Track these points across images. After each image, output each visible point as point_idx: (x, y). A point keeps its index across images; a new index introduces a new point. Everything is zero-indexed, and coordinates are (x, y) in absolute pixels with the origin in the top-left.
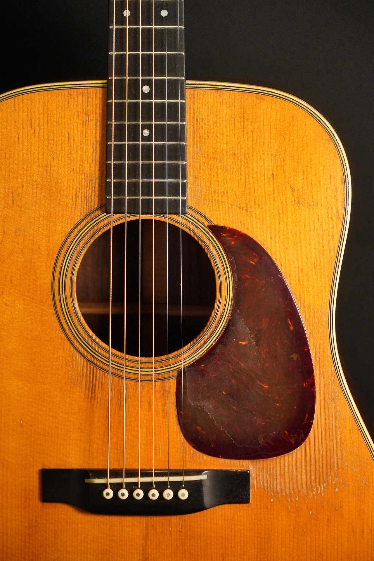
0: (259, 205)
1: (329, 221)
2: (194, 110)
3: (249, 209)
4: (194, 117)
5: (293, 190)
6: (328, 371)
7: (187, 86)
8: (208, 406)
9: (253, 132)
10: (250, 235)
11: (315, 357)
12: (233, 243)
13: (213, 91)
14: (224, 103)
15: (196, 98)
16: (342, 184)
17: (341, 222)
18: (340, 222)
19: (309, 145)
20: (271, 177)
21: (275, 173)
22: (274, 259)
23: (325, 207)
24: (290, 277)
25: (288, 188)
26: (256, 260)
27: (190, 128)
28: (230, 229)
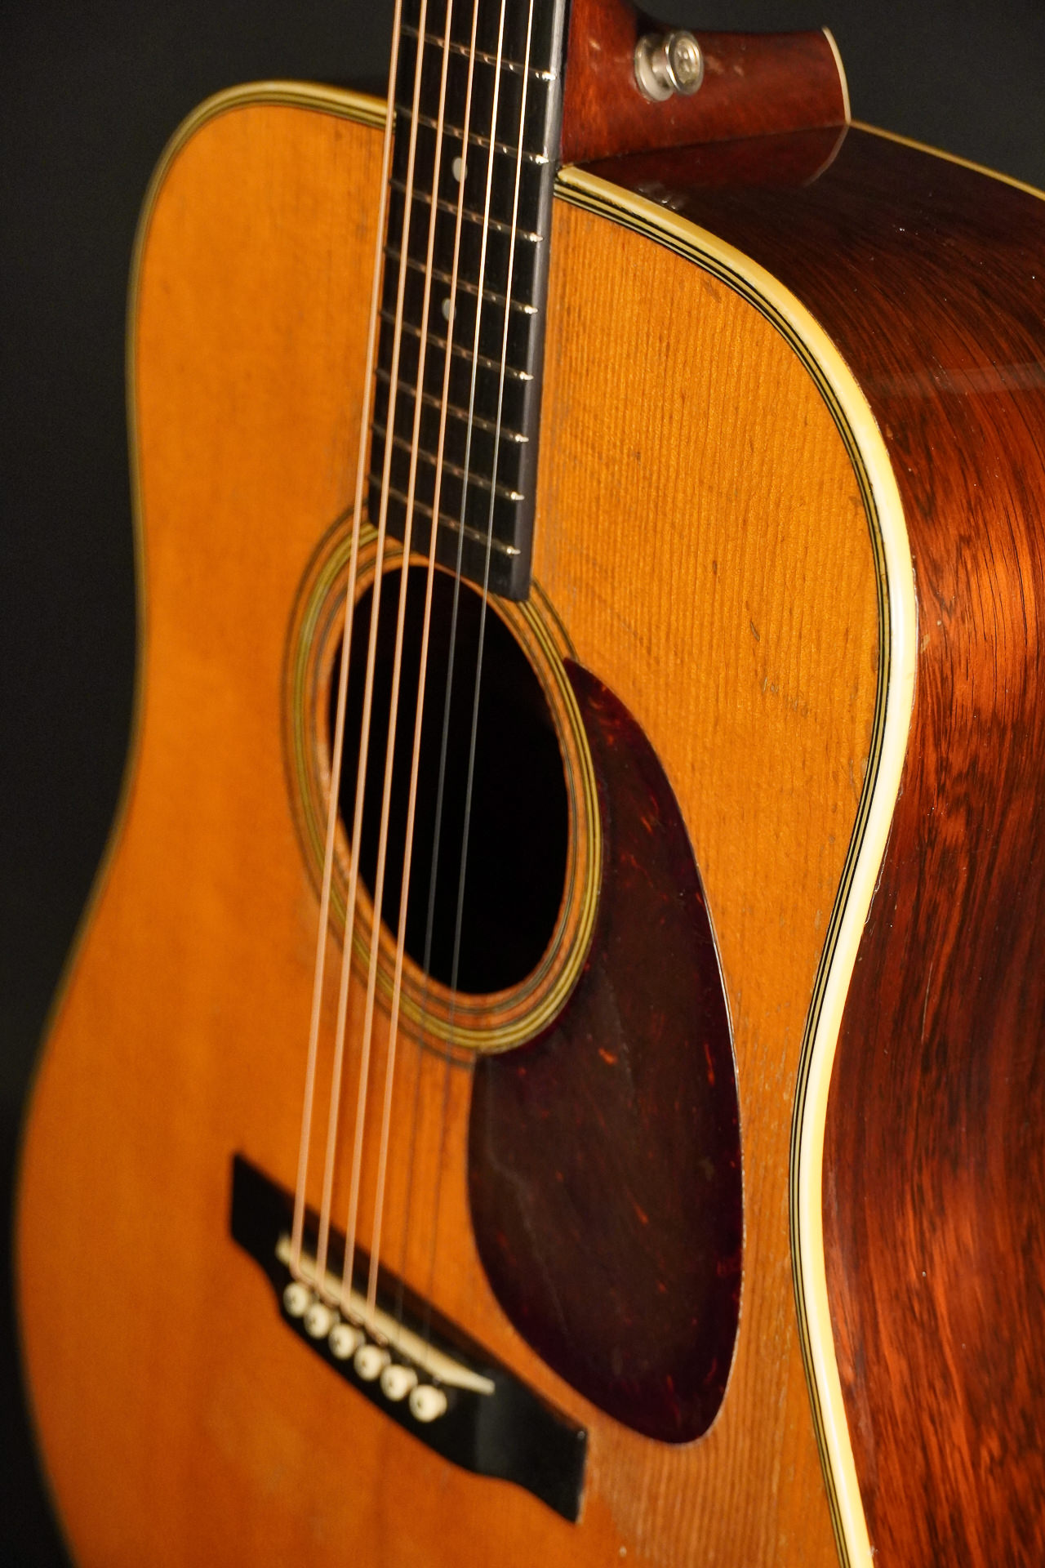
0: (676, 646)
1: (827, 779)
2: (565, 275)
3: (654, 653)
4: (563, 297)
5: (756, 633)
6: (775, 1260)
7: (557, 187)
8: (526, 1193)
9: (683, 397)
10: (650, 735)
11: (752, 1199)
12: (611, 739)
13: (610, 223)
14: (631, 275)
15: (572, 234)
16: (874, 671)
17: (857, 799)
18: (853, 801)
19: (807, 500)
20: (710, 568)
21: (720, 560)
22: (693, 841)
23: (822, 728)
24: (723, 913)
25: (746, 624)
26: (652, 818)
27: (553, 330)
28: (608, 691)
